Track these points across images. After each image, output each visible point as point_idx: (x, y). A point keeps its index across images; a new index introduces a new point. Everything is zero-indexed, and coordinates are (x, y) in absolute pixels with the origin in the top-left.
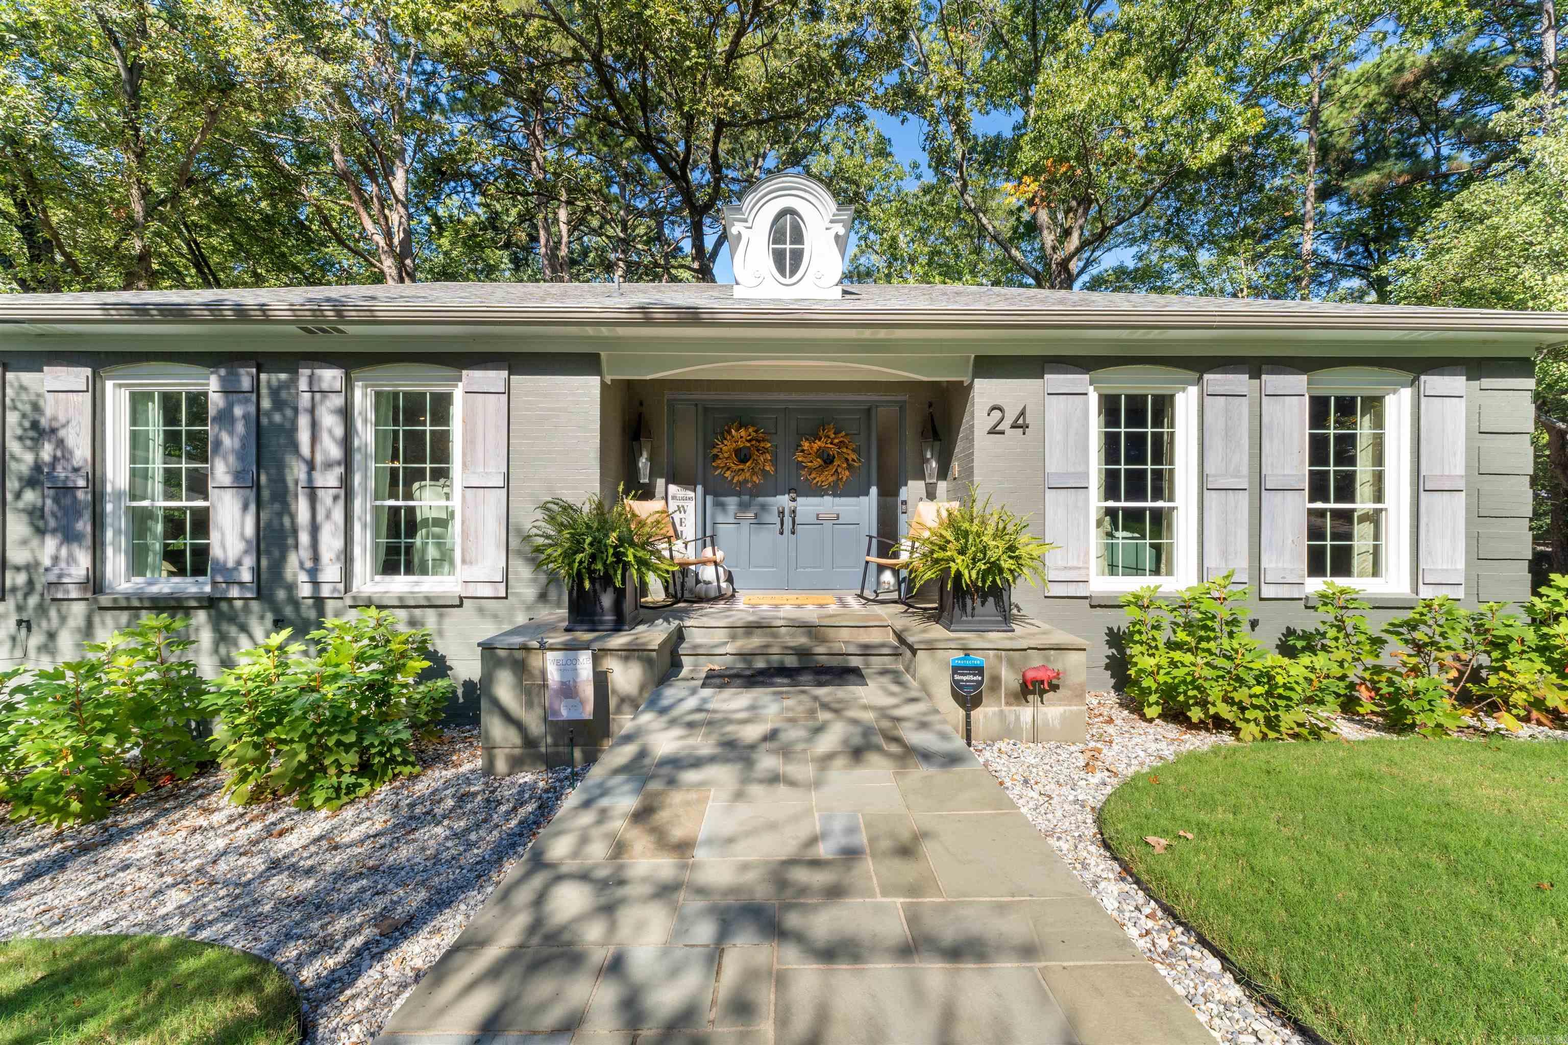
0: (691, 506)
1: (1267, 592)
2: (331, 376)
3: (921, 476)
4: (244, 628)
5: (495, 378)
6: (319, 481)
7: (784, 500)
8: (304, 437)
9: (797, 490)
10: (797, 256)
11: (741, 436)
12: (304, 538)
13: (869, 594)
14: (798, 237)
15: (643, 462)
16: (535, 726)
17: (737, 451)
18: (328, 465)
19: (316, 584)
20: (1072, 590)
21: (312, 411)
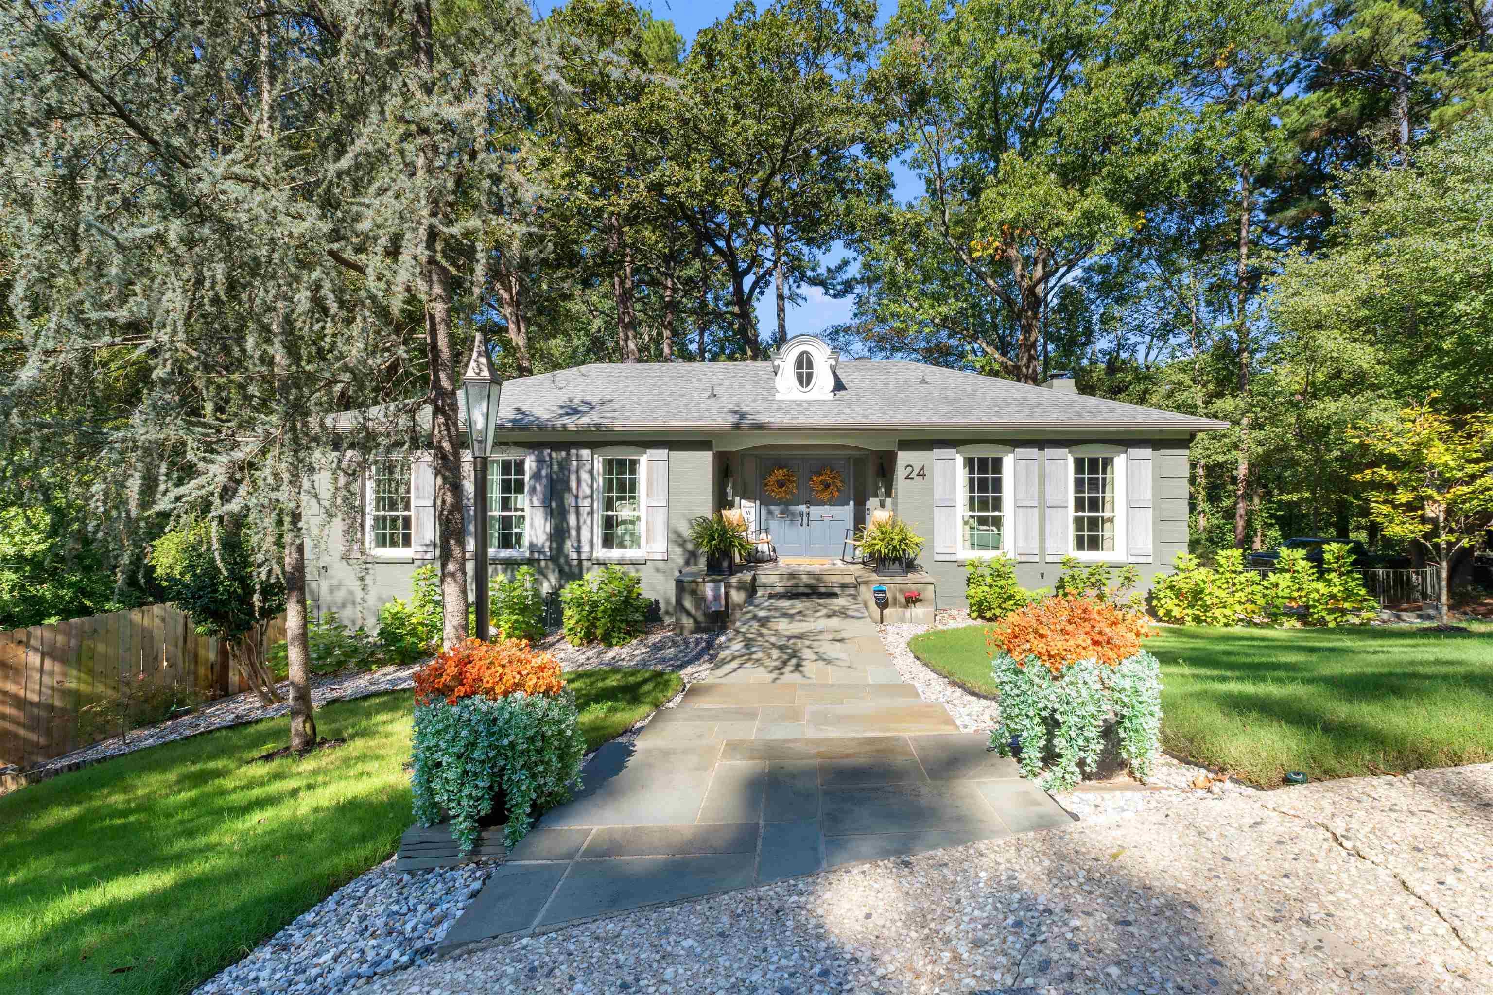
0: (753, 511)
1: (1049, 559)
2: (585, 453)
3: (876, 496)
4: (546, 577)
5: (662, 453)
6: (580, 504)
7: (803, 508)
8: (573, 484)
9: (809, 503)
10: (810, 376)
11: (780, 473)
12: (573, 533)
13: (848, 558)
14: (810, 365)
15: (729, 490)
16: (701, 618)
17: (778, 481)
18: (585, 498)
19: (579, 553)
20: (948, 558)
21: (577, 472)
